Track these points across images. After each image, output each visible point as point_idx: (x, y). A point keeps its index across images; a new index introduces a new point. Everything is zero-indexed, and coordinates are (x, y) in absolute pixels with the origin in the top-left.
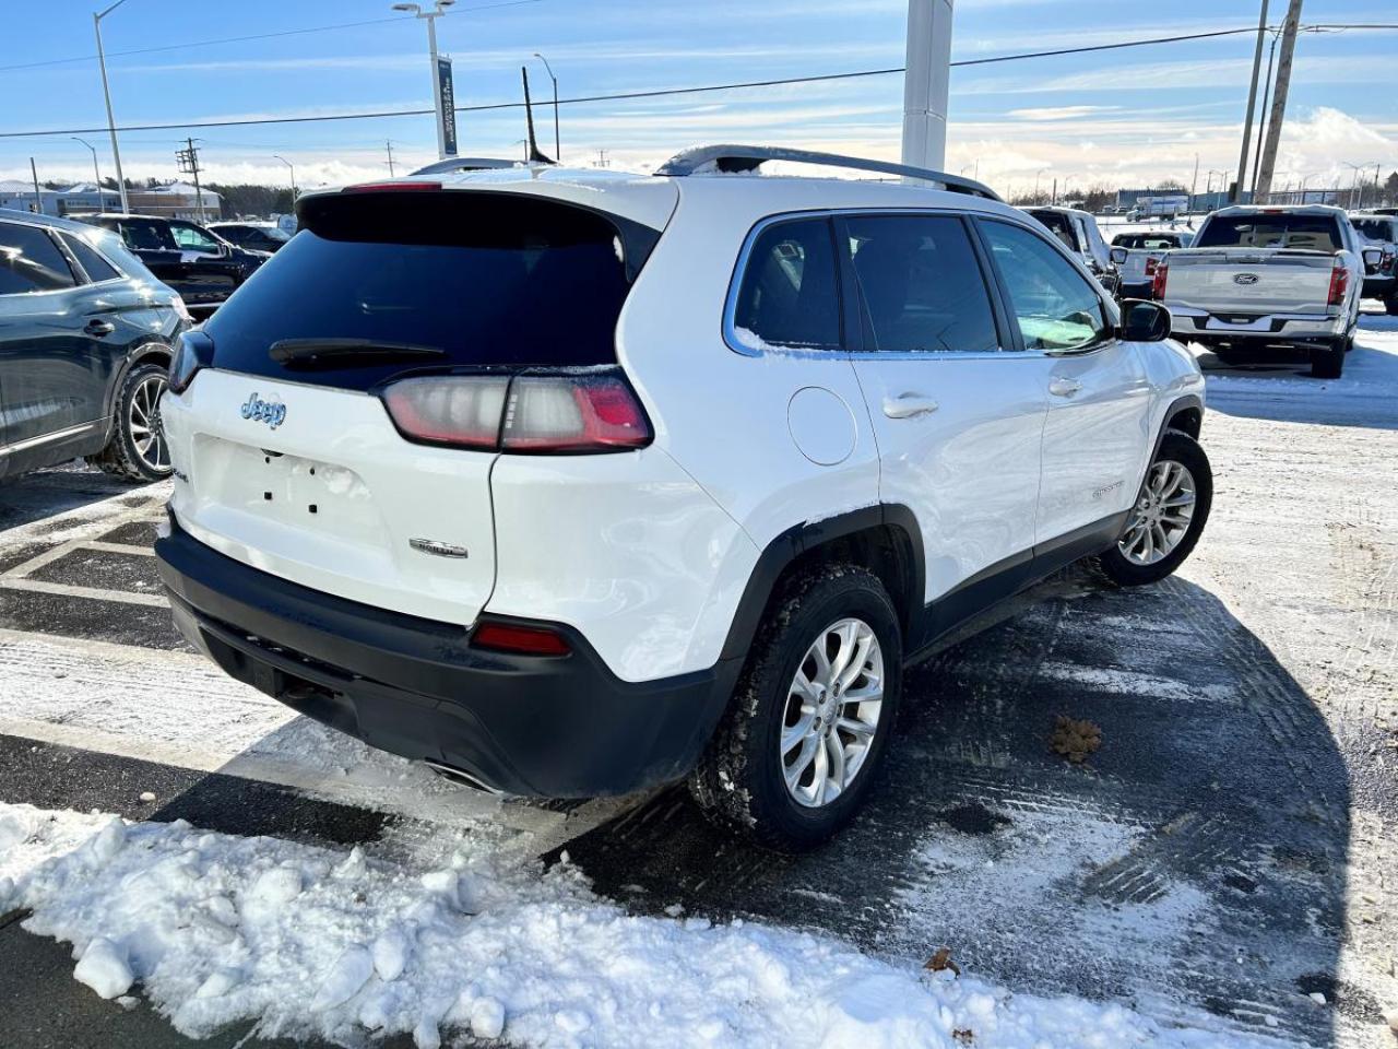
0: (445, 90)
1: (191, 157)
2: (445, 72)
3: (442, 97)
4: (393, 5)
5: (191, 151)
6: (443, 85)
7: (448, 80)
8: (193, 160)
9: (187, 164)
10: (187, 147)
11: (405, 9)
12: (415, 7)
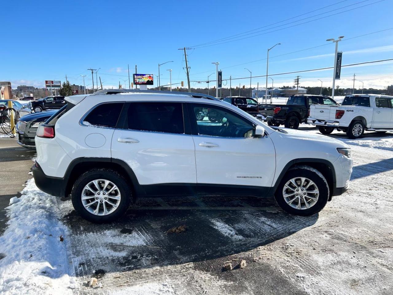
0: (338, 61)
1: (297, 81)
2: (339, 56)
3: (337, 63)
4: (326, 40)
5: (298, 79)
6: (338, 59)
7: (340, 58)
8: (298, 82)
9: (296, 82)
10: (297, 78)
11: (330, 40)
12: (332, 39)
